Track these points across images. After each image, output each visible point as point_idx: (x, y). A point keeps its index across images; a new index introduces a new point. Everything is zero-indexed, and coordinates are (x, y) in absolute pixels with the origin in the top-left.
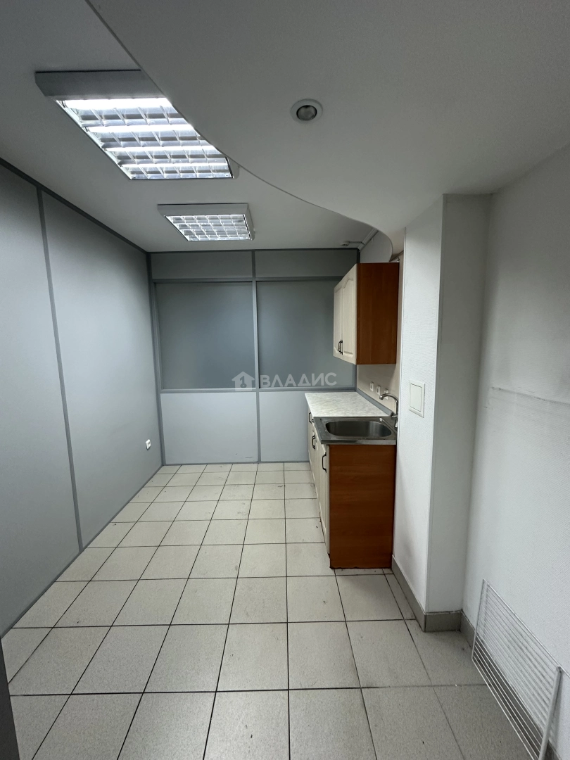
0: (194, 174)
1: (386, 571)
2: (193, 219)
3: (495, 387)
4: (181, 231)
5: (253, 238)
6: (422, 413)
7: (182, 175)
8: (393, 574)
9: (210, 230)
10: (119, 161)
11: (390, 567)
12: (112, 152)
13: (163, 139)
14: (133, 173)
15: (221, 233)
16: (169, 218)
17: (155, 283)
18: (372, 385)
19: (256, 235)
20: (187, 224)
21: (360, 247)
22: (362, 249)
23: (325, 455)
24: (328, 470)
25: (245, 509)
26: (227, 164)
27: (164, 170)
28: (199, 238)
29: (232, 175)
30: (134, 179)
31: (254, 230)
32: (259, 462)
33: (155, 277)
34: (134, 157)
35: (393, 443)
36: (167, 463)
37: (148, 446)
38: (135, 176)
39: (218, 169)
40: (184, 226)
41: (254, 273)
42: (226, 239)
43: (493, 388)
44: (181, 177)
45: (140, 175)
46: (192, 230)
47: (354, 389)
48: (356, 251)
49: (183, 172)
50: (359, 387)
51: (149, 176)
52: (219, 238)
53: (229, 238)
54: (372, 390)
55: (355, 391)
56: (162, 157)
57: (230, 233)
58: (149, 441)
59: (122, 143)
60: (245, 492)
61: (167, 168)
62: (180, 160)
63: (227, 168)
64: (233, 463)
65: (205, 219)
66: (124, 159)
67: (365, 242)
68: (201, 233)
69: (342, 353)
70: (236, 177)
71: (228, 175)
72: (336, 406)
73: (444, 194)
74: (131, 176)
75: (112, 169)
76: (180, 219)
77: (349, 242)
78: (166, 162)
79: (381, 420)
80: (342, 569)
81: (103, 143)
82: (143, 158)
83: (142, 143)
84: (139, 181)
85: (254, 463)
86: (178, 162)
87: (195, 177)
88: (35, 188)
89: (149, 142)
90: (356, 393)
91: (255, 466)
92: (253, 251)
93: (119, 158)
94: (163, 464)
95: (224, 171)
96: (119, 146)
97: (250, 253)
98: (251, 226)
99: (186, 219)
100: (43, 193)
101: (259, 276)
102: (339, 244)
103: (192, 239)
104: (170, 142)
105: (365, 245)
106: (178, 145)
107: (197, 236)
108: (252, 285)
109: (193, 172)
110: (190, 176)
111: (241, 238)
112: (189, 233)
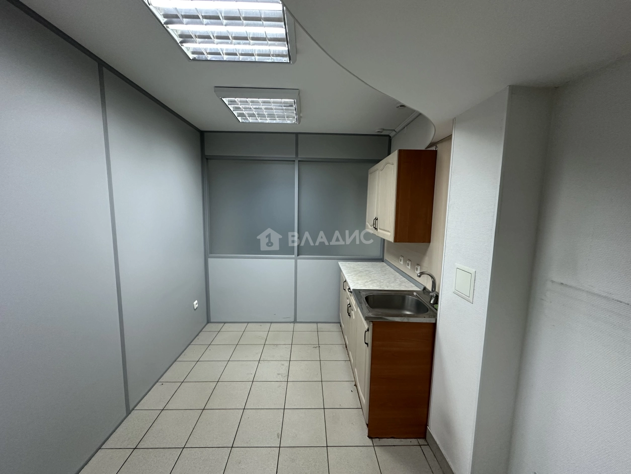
0: (253, 58)
1: (422, 441)
2: (247, 102)
3: (555, 279)
4: (234, 112)
5: (299, 123)
6: (471, 299)
7: (241, 58)
8: (428, 445)
9: (261, 113)
10: (181, 39)
11: (424, 437)
12: (175, 29)
13: (227, 18)
14: (193, 53)
15: (272, 116)
16: (224, 99)
17: (207, 159)
18: (402, 259)
19: (302, 120)
20: (241, 106)
21: (392, 134)
22: (394, 136)
23: (368, 330)
24: (370, 345)
25: (284, 370)
26: (287, 49)
27: (224, 52)
28: (251, 120)
29: (290, 60)
30: (194, 59)
31: (301, 115)
32: (295, 322)
33: (207, 153)
34: (195, 36)
35: (432, 321)
36: (212, 321)
37: (196, 306)
38: (195, 56)
39: (277, 53)
40: (237, 109)
41: (297, 154)
42: (274, 122)
43: (553, 282)
44: (241, 60)
45: (201, 56)
46: (244, 112)
47: (382, 260)
48: (388, 138)
49: (242, 55)
50: (386, 257)
51: (210, 57)
52: (268, 121)
53: (278, 121)
54: (402, 263)
55: (383, 261)
56: (223, 38)
57: (279, 117)
58: (196, 302)
59: (185, 20)
60: (284, 352)
61: (227, 50)
62: (241, 41)
63: (286, 53)
64: (271, 323)
65: (259, 102)
66: (186, 38)
67: (397, 130)
68: (252, 115)
69: (376, 229)
70: (294, 63)
71: (286, 60)
72: (370, 278)
73: (510, 86)
74: (191, 56)
75: (173, 47)
76: (235, 101)
77: (384, 130)
78: (227, 43)
79: (415, 293)
80: (379, 438)
81: (166, 20)
82: (206, 37)
83: (205, 21)
84: (199, 61)
85: (290, 322)
86: (239, 44)
87: (254, 60)
88: (96, 64)
89: (212, 21)
90: (384, 264)
91: (292, 325)
92: (297, 134)
93: (181, 36)
94: (208, 322)
95: (283, 56)
96: (182, 23)
97: (295, 135)
98: (299, 111)
99: (240, 102)
100: (105, 69)
101: (301, 156)
102: (374, 130)
103: (243, 121)
104: (233, 21)
105: (397, 133)
106: (242, 25)
107: (248, 118)
108: (294, 164)
109: (252, 55)
110: (249, 59)
111: (289, 122)
112: (242, 115)
